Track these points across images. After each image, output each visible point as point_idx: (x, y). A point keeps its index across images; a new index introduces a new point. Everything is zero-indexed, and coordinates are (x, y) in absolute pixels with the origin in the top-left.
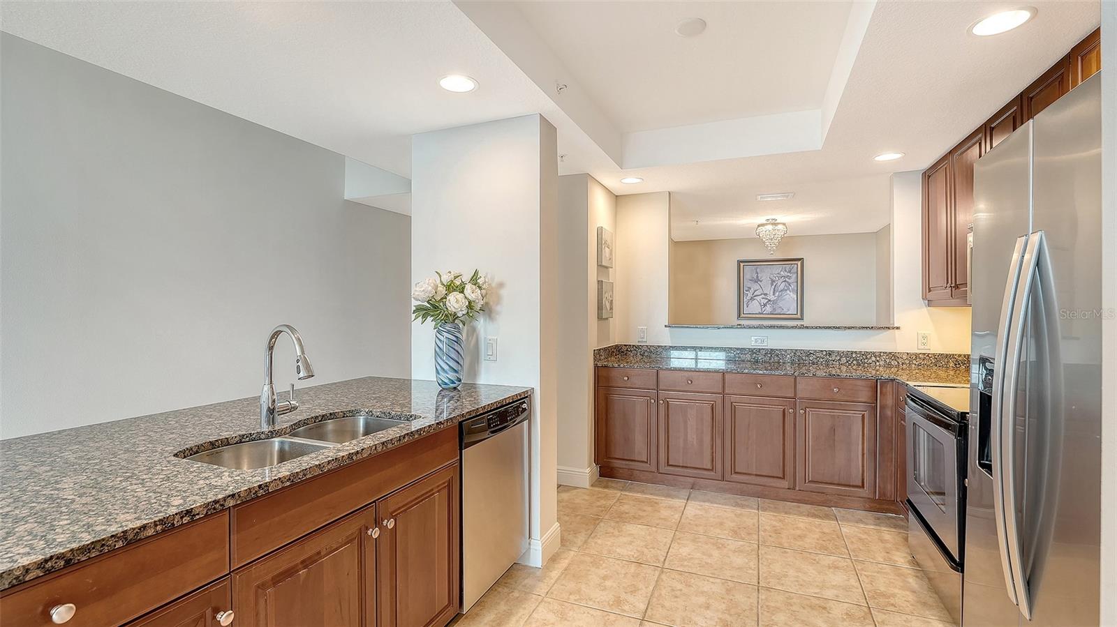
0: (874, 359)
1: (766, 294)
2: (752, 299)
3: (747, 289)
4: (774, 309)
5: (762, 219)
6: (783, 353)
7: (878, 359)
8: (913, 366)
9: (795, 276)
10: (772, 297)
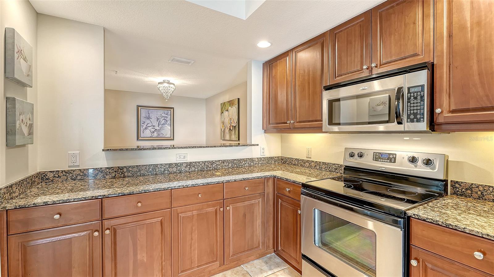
0: (244, 163)
1: (154, 126)
2: (146, 128)
3: (143, 123)
4: (159, 135)
5: (160, 79)
6: (198, 164)
7: (246, 162)
8: (260, 164)
9: (169, 117)
10: (157, 128)
